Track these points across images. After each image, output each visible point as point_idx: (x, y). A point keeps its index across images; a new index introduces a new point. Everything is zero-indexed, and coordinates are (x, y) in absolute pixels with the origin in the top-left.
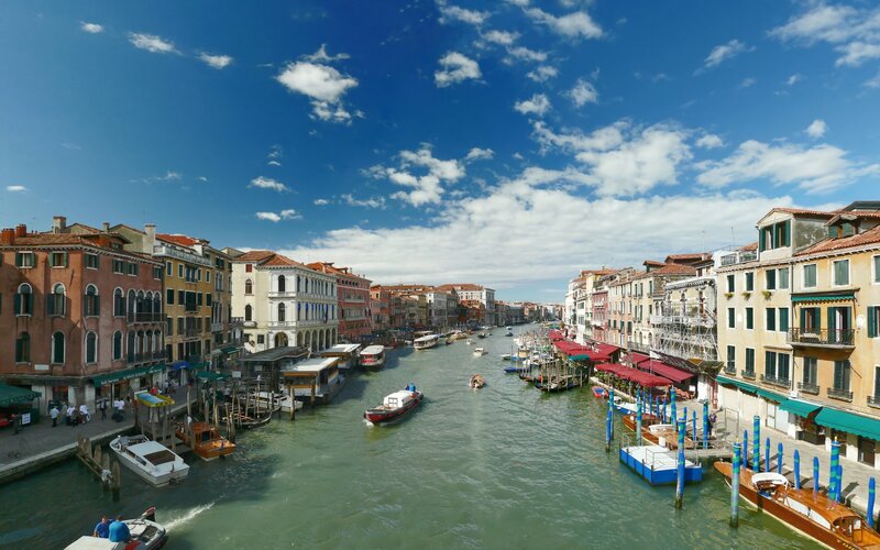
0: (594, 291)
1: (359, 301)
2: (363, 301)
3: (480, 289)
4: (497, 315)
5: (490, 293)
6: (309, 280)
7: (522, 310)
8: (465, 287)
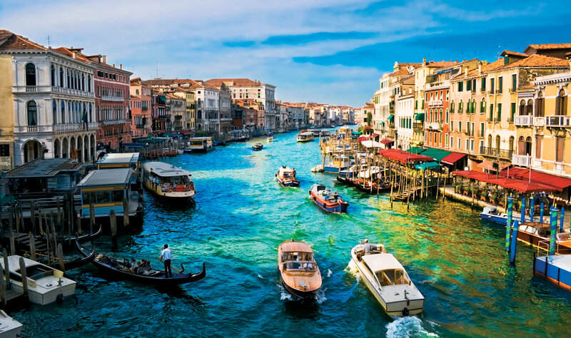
0: (428, 87)
1: (117, 99)
2: (123, 100)
3: (258, 85)
4: (278, 119)
5: (270, 90)
6: (64, 69)
7: (307, 112)
8: (238, 83)
